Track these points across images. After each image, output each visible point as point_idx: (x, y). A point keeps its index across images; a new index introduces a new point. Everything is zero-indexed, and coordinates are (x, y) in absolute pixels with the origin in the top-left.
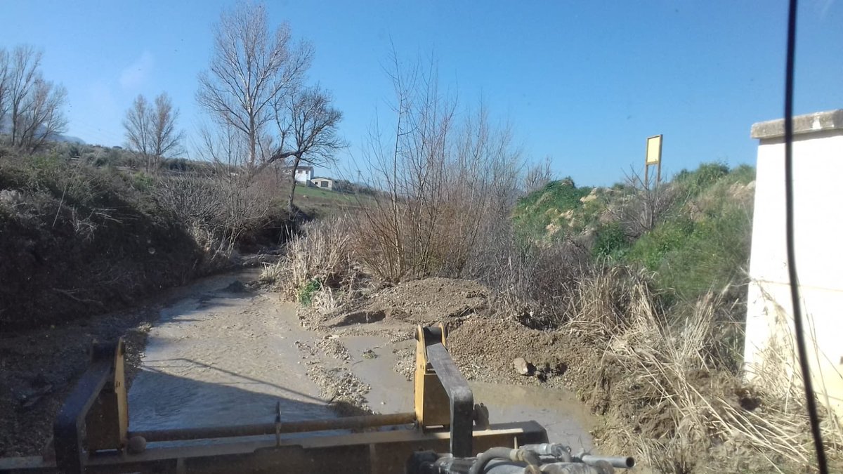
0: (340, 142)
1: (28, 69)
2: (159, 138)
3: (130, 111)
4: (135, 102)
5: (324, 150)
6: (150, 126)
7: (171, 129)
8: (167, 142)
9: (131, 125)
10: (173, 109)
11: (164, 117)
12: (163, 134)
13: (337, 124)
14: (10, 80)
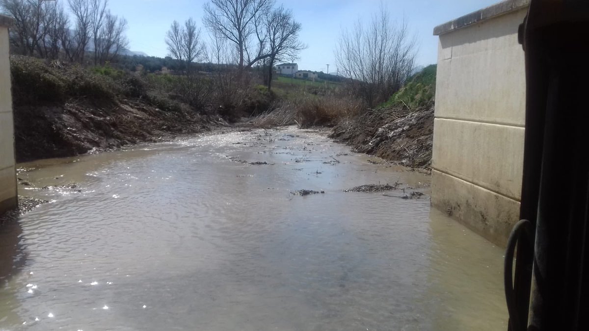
0: (301, 45)
1: (100, 9)
2: (189, 49)
3: (169, 32)
4: (172, 26)
5: (290, 52)
6: (183, 42)
7: (196, 43)
8: (195, 52)
9: (171, 42)
10: (197, 29)
11: (191, 34)
12: (192, 46)
13: (298, 33)
14: (90, 16)
